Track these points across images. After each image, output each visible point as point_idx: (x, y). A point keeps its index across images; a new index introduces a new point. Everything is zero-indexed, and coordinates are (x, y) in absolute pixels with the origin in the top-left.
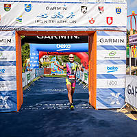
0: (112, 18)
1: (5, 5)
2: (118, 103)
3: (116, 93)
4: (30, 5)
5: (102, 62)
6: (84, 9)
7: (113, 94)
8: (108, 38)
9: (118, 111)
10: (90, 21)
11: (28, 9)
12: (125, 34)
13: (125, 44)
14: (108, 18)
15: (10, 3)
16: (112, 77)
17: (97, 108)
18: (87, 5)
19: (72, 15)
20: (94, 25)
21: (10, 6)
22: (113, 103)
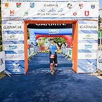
0: (88, 12)
1: (17, 3)
2: (92, 69)
3: (91, 62)
4: (34, 3)
5: (81, 41)
6: (70, 6)
7: (89, 63)
9: (92, 74)
10: (73, 14)
11: (32, 6)
12: (97, 22)
13: (97, 29)
14: (85, 12)
17: (78, 72)
19: (61, 10)
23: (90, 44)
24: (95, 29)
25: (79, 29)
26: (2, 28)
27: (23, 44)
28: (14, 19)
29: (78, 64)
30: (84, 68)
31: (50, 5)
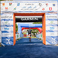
0: (51, 8)
1: (10, 3)
3: (54, 38)
4: (19, 3)
5: (48, 25)
7: (53, 39)
10: (43, 9)
11: (18, 5)
15: (12, 3)
17: (46, 44)
19: (36, 7)
20: (44, 11)
21: (11, 4)
22: (53, 42)
23: (53, 27)
24: (56, 18)
25: (46, 18)
26: (1, 18)
27: (13, 27)
28: (8, 12)
29: (46, 39)
31: (29, 4)
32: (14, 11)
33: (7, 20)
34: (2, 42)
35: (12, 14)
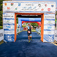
0: (50, 9)
1: (11, 4)
3: (51, 36)
4: (20, 4)
6: (40, 5)
8: (48, 16)
9: (51, 43)
10: (42, 10)
12: (55, 15)
13: (55, 18)
15: (13, 3)
16: (49, 30)
17: (44, 42)
18: (41, 4)
21: (13, 4)
22: (49, 40)
23: (51, 26)
25: (45, 18)
26: (3, 17)
27: (14, 26)
29: (44, 37)
30: (47, 39)
31: (29, 5)
32: (16, 11)
33: (9, 19)
34: (4, 39)
35: (13, 13)
